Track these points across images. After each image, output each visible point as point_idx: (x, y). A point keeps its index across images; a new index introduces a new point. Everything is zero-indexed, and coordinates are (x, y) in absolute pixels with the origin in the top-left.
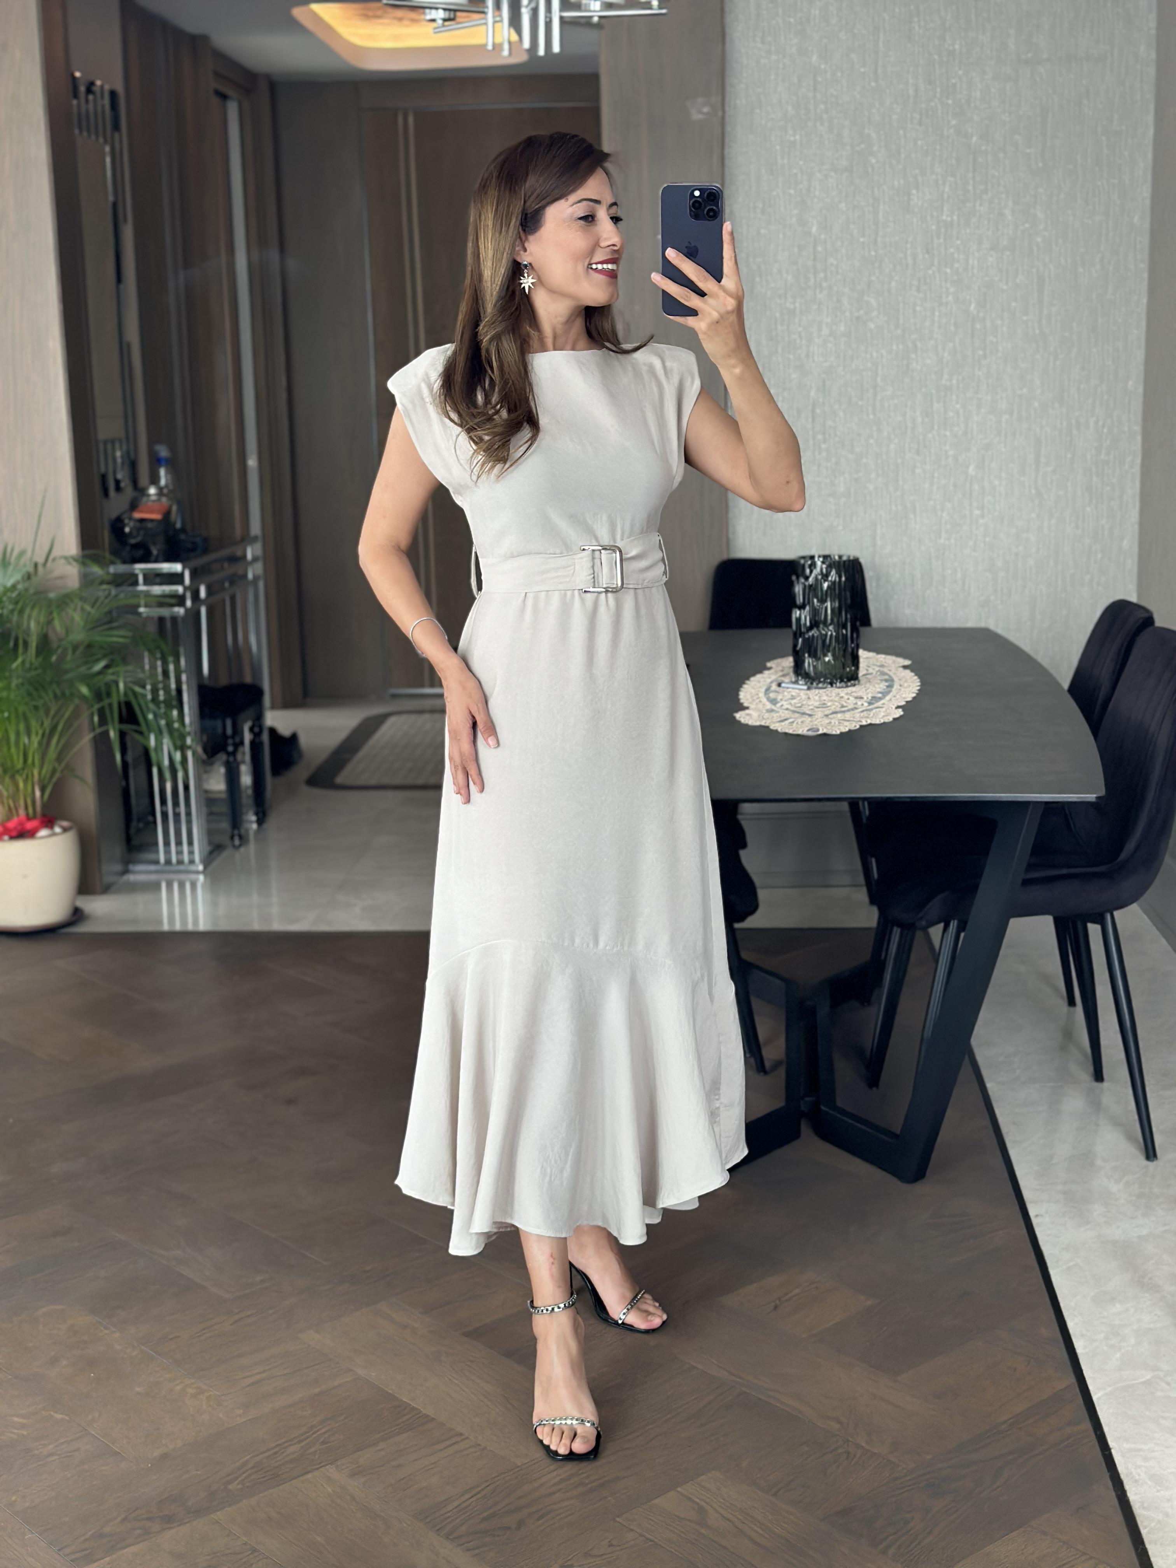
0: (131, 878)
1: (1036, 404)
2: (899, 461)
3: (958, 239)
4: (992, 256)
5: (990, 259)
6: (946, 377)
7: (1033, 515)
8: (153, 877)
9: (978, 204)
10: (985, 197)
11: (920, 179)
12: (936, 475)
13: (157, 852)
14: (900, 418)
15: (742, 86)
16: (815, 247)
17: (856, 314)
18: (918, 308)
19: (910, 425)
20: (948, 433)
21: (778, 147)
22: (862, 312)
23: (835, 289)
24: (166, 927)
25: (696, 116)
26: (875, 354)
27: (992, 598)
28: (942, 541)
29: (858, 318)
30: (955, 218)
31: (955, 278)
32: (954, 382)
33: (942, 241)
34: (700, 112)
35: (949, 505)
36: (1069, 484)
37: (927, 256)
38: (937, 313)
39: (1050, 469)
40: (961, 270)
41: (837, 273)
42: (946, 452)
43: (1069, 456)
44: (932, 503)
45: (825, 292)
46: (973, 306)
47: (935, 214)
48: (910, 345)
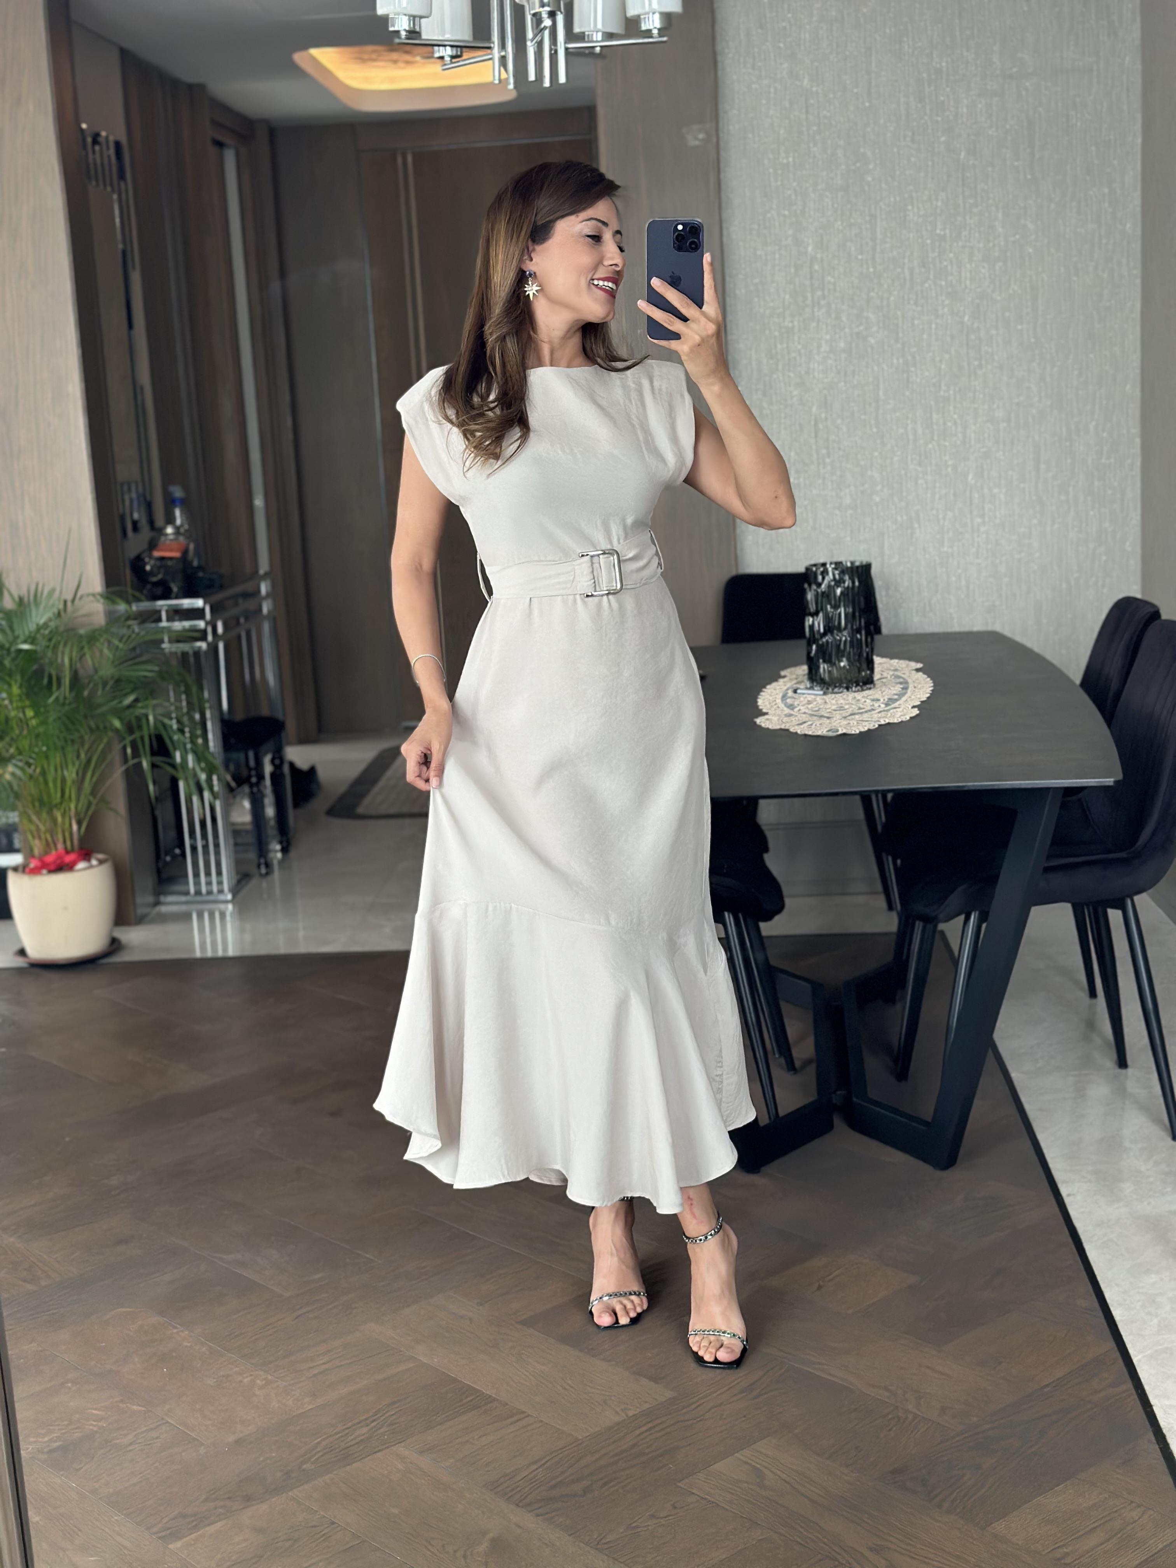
0: (164, 909)
1: (1034, 411)
2: (903, 472)
3: (951, 252)
4: (984, 267)
5: (983, 271)
6: (943, 387)
7: (1035, 521)
8: (183, 908)
9: (967, 217)
10: (975, 210)
11: (914, 195)
12: (938, 485)
13: (187, 883)
14: (901, 431)
15: (735, 112)
16: (811, 266)
17: (856, 330)
18: (916, 322)
19: (911, 437)
20: (947, 444)
21: (771, 170)
22: (861, 328)
23: (833, 306)
24: (198, 954)
25: (692, 142)
26: (876, 368)
27: (997, 603)
28: (945, 549)
29: (858, 334)
30: (948, 231)
31: (950, 290)
32: (951, 392)
33: (936, 254)
34: (696, 139)
35: (950, 514)
36: (1071, 489)
37: (923, 270)
38: (934, 326)
39: (1050, 474)
40: (954, 282)
41: (835, 290)
42: (946, 461)
43: (1069, 461)
44: (934, 512)
45: (824, 310)
46: (966, 318)
47: (929, 228)
48: (909, 358)
